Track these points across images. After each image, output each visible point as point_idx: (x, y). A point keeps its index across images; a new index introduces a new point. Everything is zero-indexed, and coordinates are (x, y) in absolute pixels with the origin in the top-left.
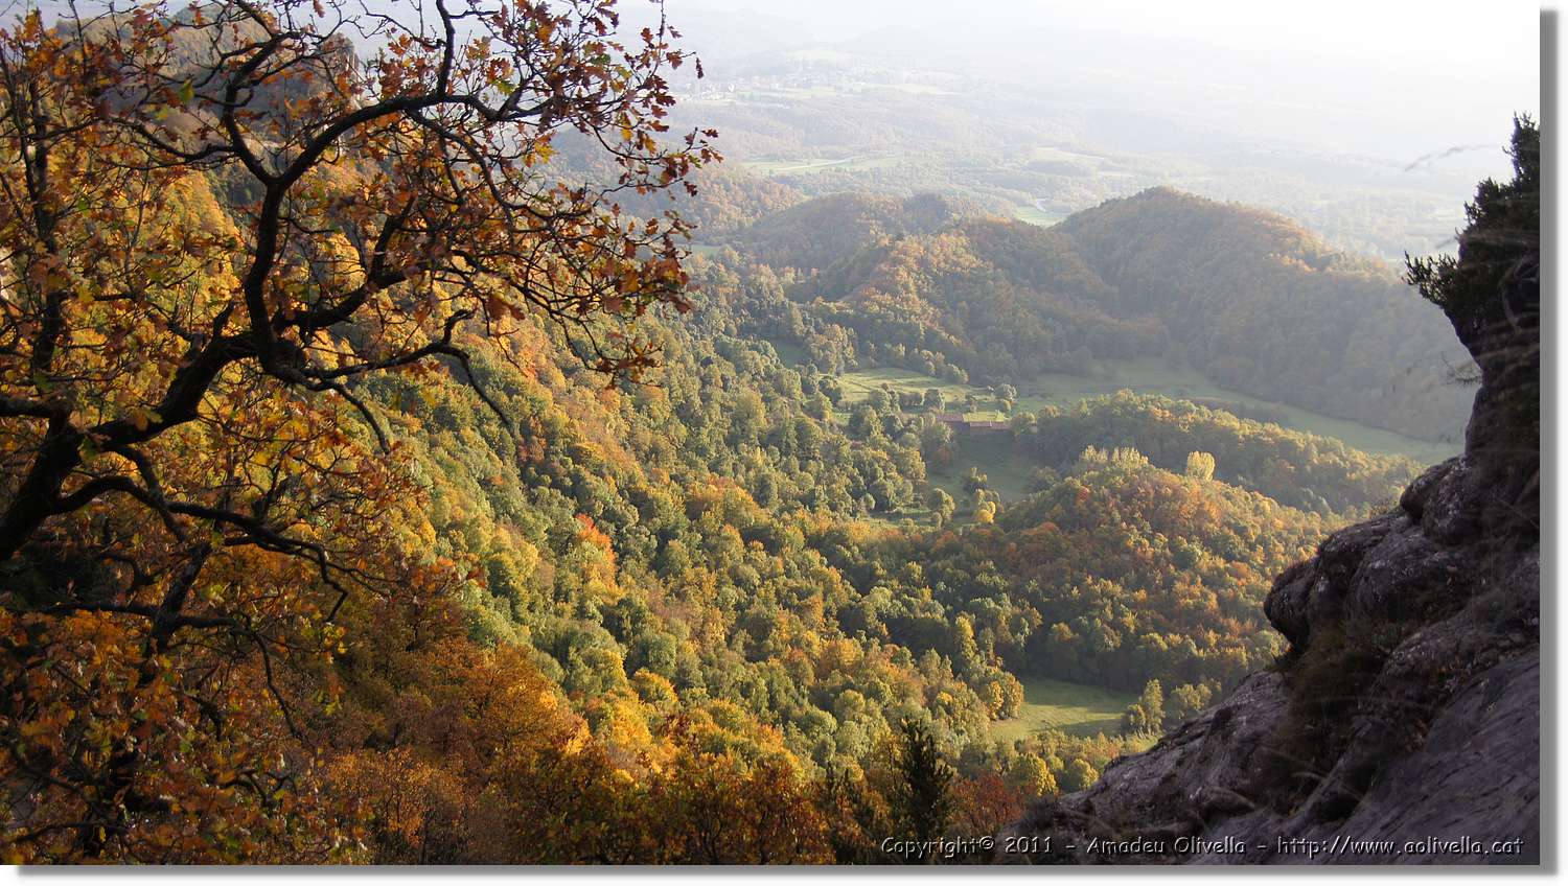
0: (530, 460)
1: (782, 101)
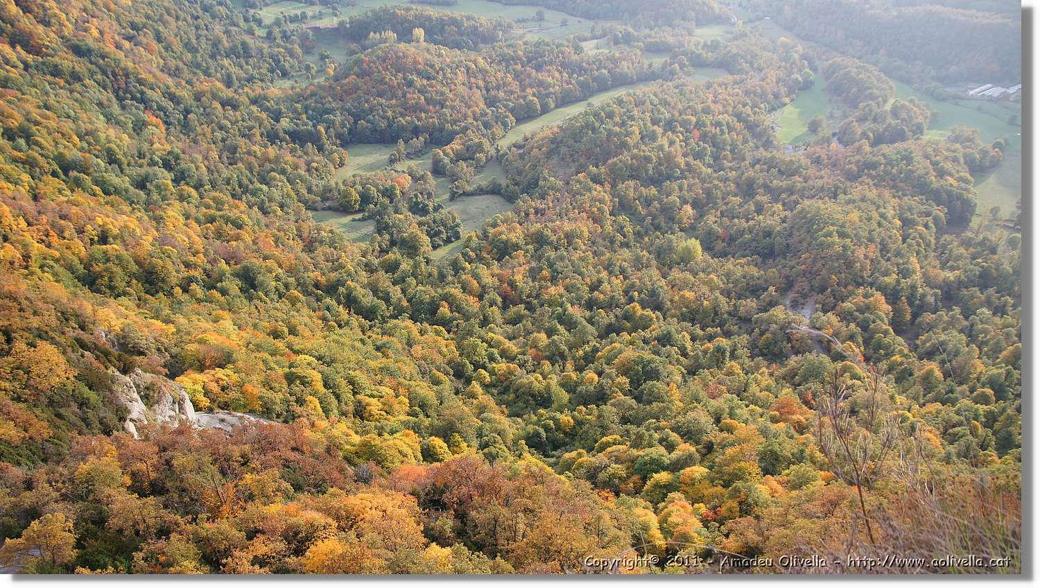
0: (119, 88)
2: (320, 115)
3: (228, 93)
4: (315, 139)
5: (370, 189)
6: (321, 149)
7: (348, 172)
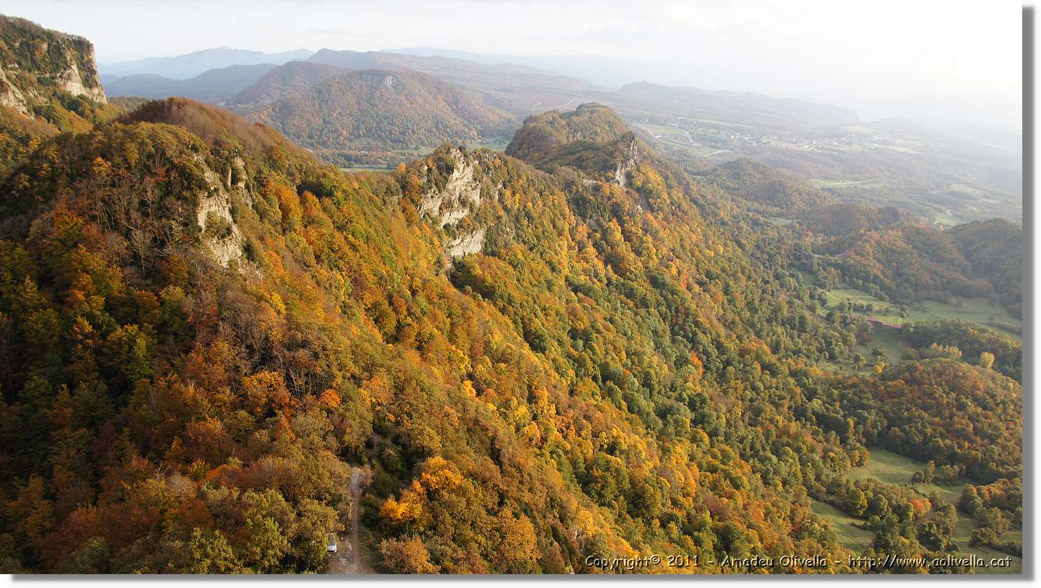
0: (677, 323)
1: (835, 151)
2: (854, 407)
3: (772, 359)
4: (841, 430)
5: (880, 499)
6: (843, 441)
7: (864, 474)
